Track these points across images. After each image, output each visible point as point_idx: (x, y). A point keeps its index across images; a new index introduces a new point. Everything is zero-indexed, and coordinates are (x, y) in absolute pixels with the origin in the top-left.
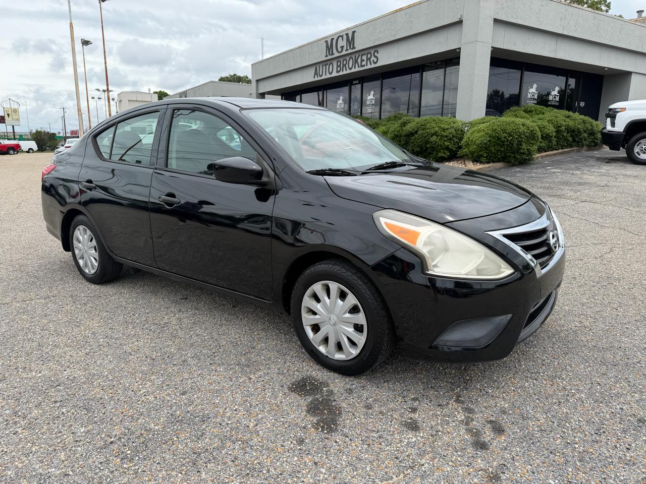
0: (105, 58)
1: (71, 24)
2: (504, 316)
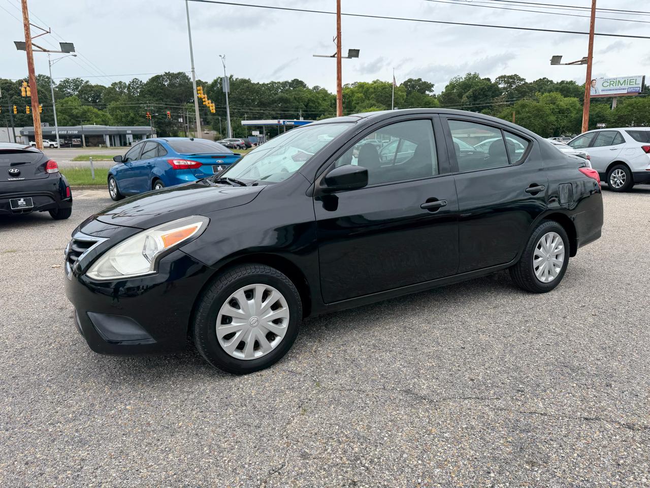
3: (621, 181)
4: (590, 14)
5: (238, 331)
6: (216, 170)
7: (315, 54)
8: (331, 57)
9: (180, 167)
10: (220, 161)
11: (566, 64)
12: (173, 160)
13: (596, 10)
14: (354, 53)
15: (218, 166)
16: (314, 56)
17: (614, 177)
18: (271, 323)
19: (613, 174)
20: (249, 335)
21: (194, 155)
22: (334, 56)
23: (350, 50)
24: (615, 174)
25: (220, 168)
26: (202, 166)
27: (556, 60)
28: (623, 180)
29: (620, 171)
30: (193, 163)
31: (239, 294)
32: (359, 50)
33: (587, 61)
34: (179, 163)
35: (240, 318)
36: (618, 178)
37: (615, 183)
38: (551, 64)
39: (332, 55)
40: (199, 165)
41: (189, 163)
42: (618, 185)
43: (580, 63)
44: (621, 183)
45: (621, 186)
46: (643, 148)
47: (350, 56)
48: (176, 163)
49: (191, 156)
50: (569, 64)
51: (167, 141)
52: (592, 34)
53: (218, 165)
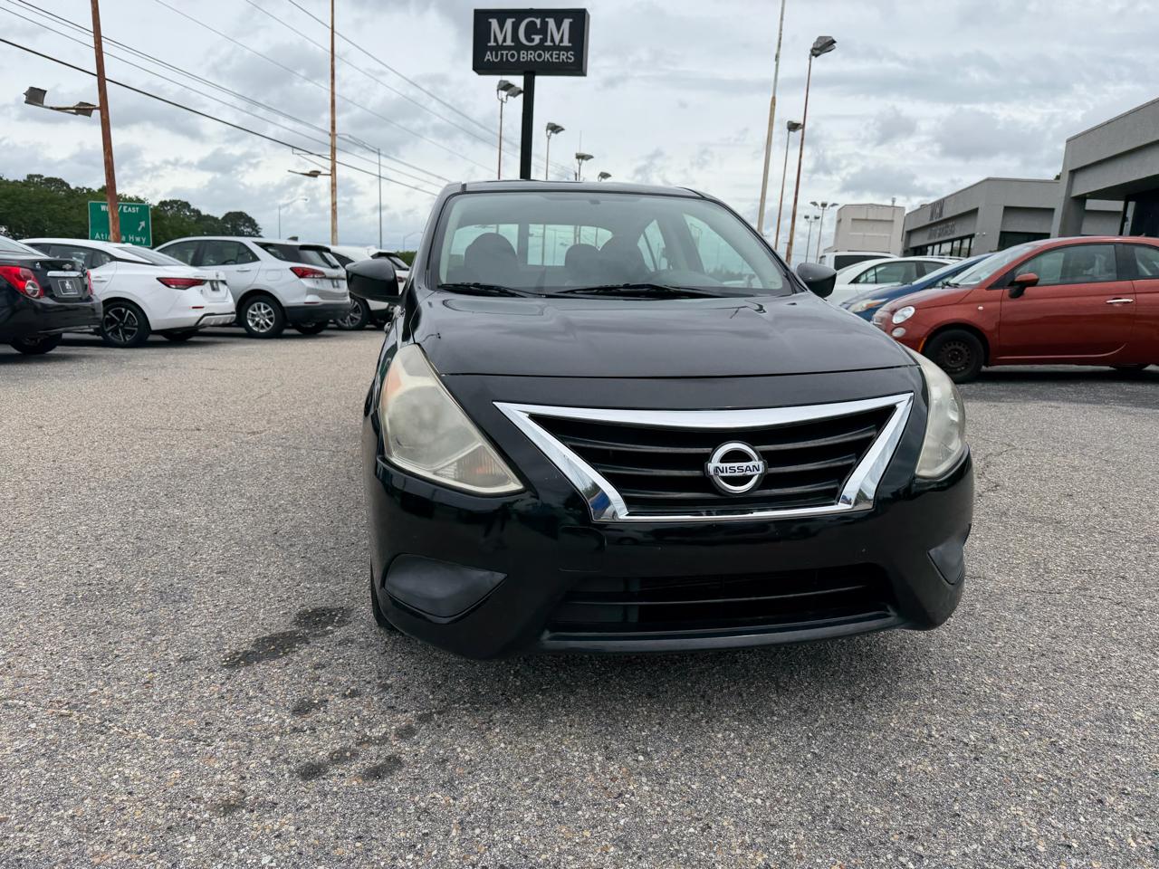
0: (801, 149)
1: (774, 99)
2: (487, 573)
3: (268, 321)
11: (52, 108)
17: (253, 315)
19: (250, 311)
24: (254, 310)
28: (271, 320)
29: (262, 305)
36: (260, 316)
37: (257, 324)
38: (26, 102)
42: (263, 327)
43: (74, 111)
44: (268, 325)
45: (268, 329)
46: (292, 269)
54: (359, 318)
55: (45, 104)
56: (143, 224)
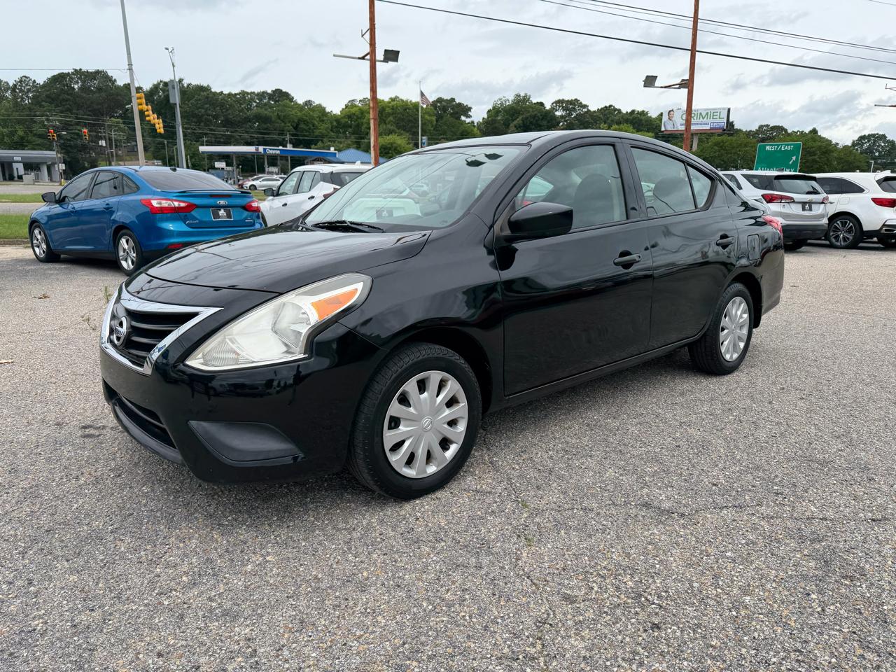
4: (690, 24)
5: (408, 438)
6: (216, 215)
7: (335, 54)
8: (359, 58)
9: (163, 210)
10: (222, 202)
11: (662, 87)
12: (149, 200)
13: (699, 20)
14: (392, 56)
15: (220, 210)
16: (334, 56)
18: (446, 426)
20: (420, 444)
21: (184, 192)
22: (363, 58)
23: (386, 51)
25: (222, 212)
26: (196, 210)
27: (650, 81)
30: (183, 205)
31: (410, 386)
32: (399, 52)
33: (688, 84)
34: (160, 204)
35: (411, 420)
38: (645, 86)
39: (361, 56)
40: (191, 207)
41: (176, 204)
43: (678, 86)
46: (763, 196)
47: (386, 60)
48: (155, 203)
49: (178, 194)
50: (666, 87)
51: (137, 171)
52: (693, 51)
53: (220, 207)
54: (851, 238)
55: (656, 85)
56: (794, 158)
